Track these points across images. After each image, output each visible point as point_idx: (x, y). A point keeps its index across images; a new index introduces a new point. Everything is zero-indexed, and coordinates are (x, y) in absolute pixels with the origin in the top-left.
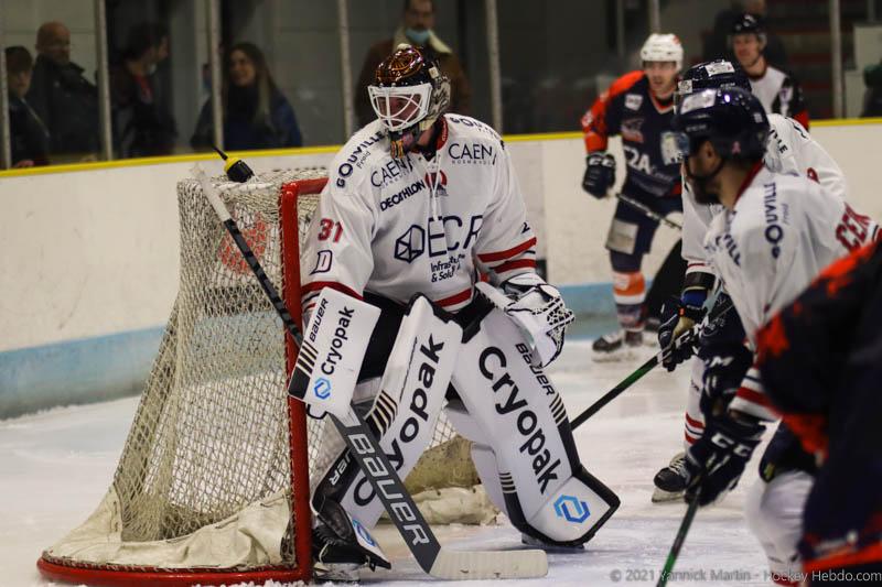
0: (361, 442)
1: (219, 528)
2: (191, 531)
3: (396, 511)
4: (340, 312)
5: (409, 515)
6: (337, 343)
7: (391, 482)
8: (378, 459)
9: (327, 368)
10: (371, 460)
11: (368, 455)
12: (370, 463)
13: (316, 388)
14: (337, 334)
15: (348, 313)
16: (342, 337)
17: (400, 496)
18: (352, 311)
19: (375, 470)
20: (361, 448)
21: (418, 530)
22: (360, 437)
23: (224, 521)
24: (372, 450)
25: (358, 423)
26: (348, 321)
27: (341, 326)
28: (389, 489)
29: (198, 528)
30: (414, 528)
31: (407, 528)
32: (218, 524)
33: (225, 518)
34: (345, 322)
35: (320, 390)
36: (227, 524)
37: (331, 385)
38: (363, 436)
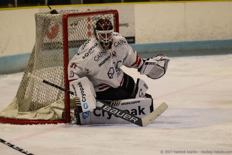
0: (107, 108)
1: (45, 108)
2: (37, 109)
3: (126, 118)
4: (78, 85)
5: (129, 116)
6: (82, 92)
7: (120, 112)
8: (113, 109)
9: (84, 100)
10: (112, 110)
11: (110, 110)
12: (112, 111)
13: (84, 107)
14: (81, 90)
15: (80, 83)
16: (83, 89)
17: (124, 114)
18: (80, 82)
19: (114, 112)
20: (108, 109)
21: (133, 118)
22: (106, 107)
23: (46, 107)
24: (110, 108)
25: (103, 104)
26: (81, 85)
27: (81, 87)
28: (120, 114)
29: (39, 109)
30: (132, 119)
31: (130, 120)
32: (44, 108)
33: (47, 106)
34: (81, 86)
35: (85, 107)
36: (47, 107)
37: (87, 104)
38: (106, 106)
